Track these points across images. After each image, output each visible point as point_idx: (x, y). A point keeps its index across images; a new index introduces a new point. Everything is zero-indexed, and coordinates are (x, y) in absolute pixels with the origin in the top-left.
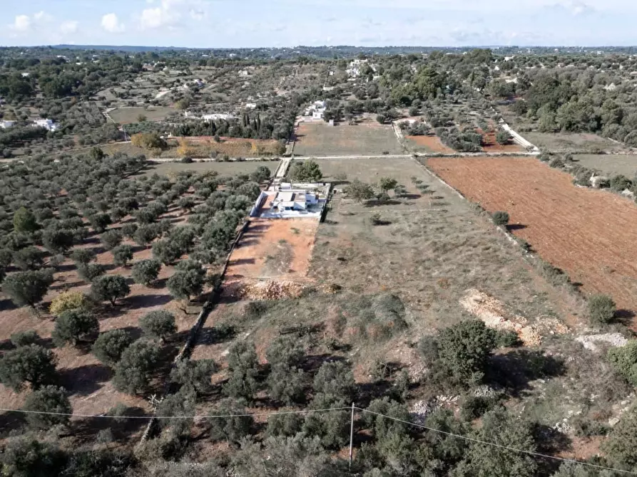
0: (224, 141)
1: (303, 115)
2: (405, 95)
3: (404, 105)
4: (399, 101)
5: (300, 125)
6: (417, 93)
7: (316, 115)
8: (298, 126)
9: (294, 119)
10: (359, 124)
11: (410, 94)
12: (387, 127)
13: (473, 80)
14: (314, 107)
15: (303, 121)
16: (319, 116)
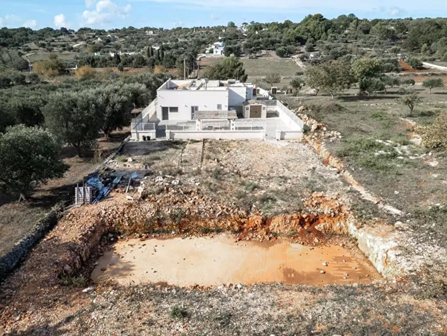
0: (127, 70)
1: (204, 53)
2: (299, 35)
3: (300, 43)
4: (294, 39)
5: (202, 59)
6: (310, 34)
7: (216, 52)
8: (200, 60)
9: (196, 56)
10: (259, 58)
11: (303, 34)
12: (287, 60)
13: (357, 25)
14: (213, 47)
15: (205, 57)
16: (219, 53)
